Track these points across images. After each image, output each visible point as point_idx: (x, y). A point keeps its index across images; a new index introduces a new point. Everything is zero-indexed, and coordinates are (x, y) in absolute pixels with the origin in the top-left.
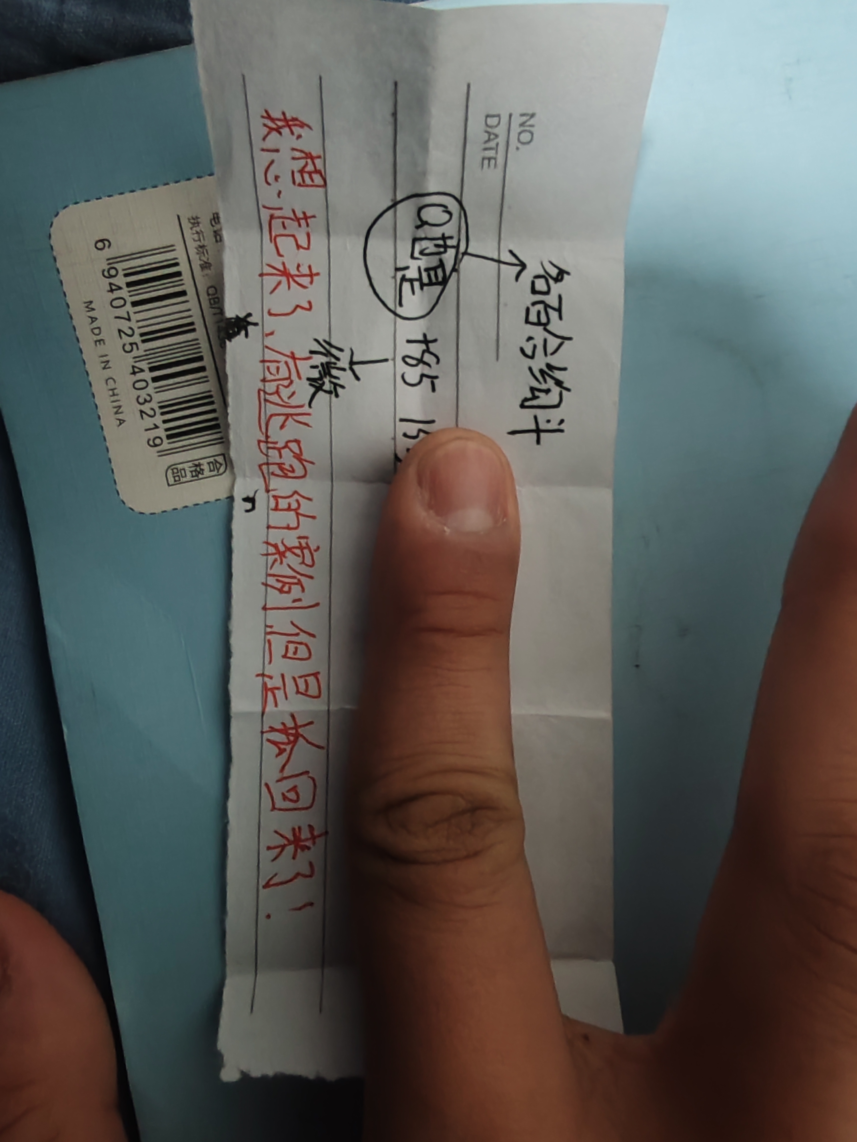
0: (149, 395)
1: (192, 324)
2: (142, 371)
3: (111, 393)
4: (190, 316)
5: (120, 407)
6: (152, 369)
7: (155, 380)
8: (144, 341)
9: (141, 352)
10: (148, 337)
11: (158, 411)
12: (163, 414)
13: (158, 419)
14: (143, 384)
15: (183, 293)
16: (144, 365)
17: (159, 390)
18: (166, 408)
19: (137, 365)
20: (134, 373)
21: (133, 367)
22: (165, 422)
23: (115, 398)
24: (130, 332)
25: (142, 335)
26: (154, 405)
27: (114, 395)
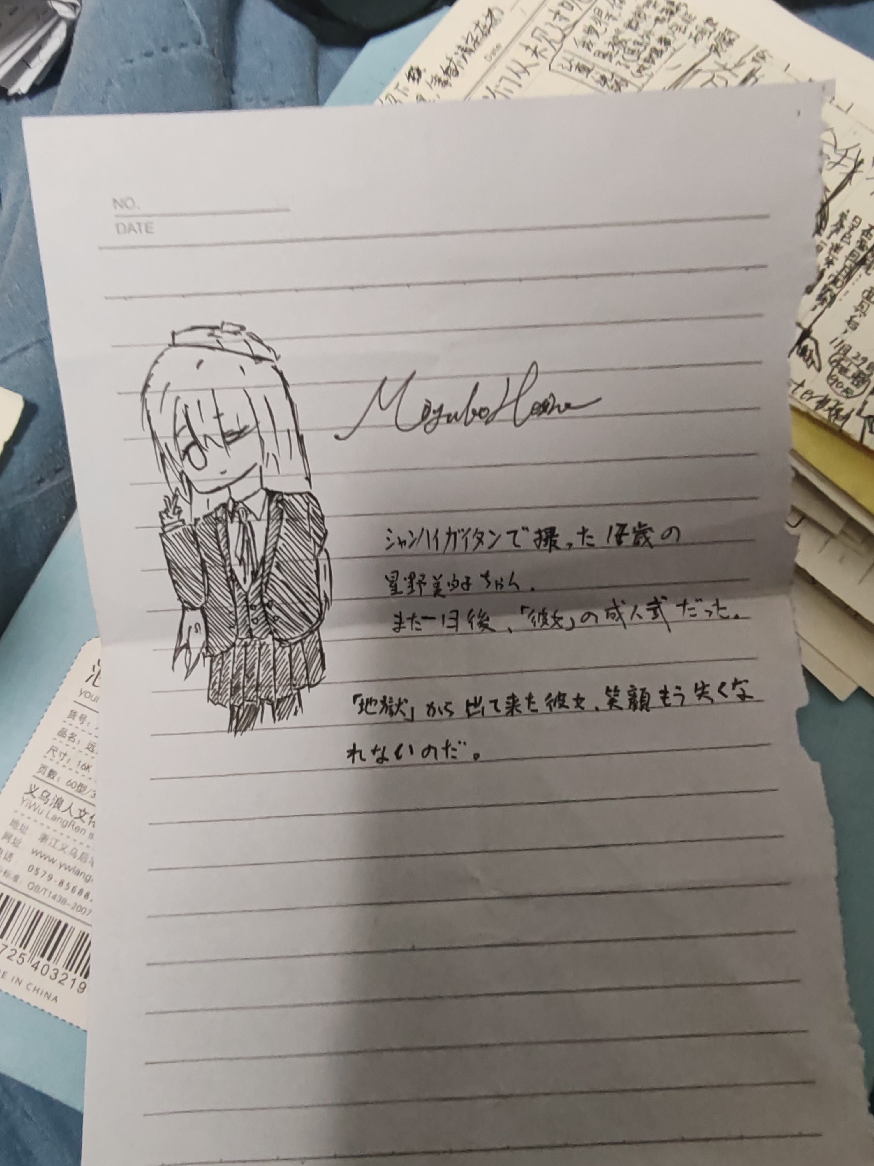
0: (54, 970)
1: (38, 912)
2: (38, 963)
3: (35, 992)
4: (34, 909)
5: (47, 993)
6: (43, 956)
7: (49, 959)
8: (24, 948)
9: (29, 955)
10: (24, 944)
11: (67, 971)
12: (70, 970)
13: (71, 975)
14: (46, 968)
15: (19, 903)
16: (37, 958)
17: (56, 962)
18: (69, 965)
19: (33, 963)
20: (36, 968)
21: (33, 966)
22: (76, 972)
23: (40, 992)
24: (14, 952)
25: (20, 946)
26: (62, 970)
27: (38, 991)
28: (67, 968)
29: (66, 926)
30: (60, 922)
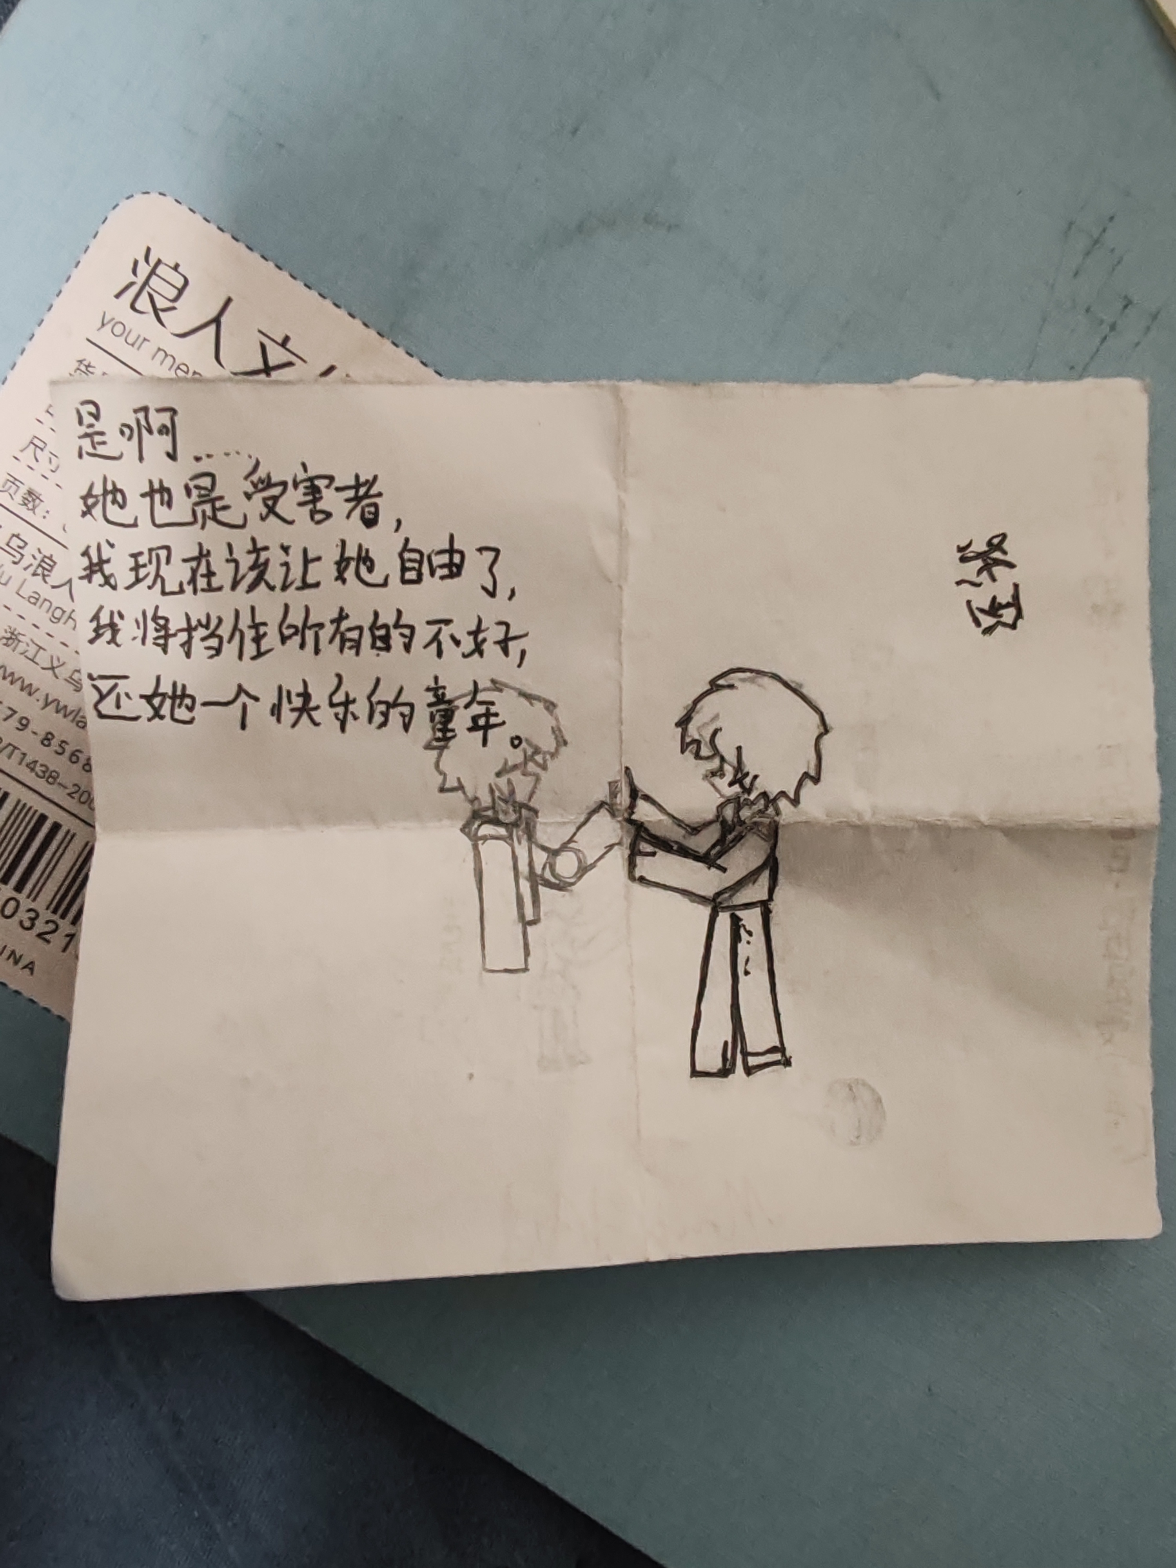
0: (30, 910)
5: (13, 952)
6: (5, 880)
7: (19, 888)
11: (56, 918)
12: (63, 916)
14: (12, 905)
17: (34, 896)
26: (45, 915)
28: (55, 912)
29: (56, 827)
30: (43, 818)
